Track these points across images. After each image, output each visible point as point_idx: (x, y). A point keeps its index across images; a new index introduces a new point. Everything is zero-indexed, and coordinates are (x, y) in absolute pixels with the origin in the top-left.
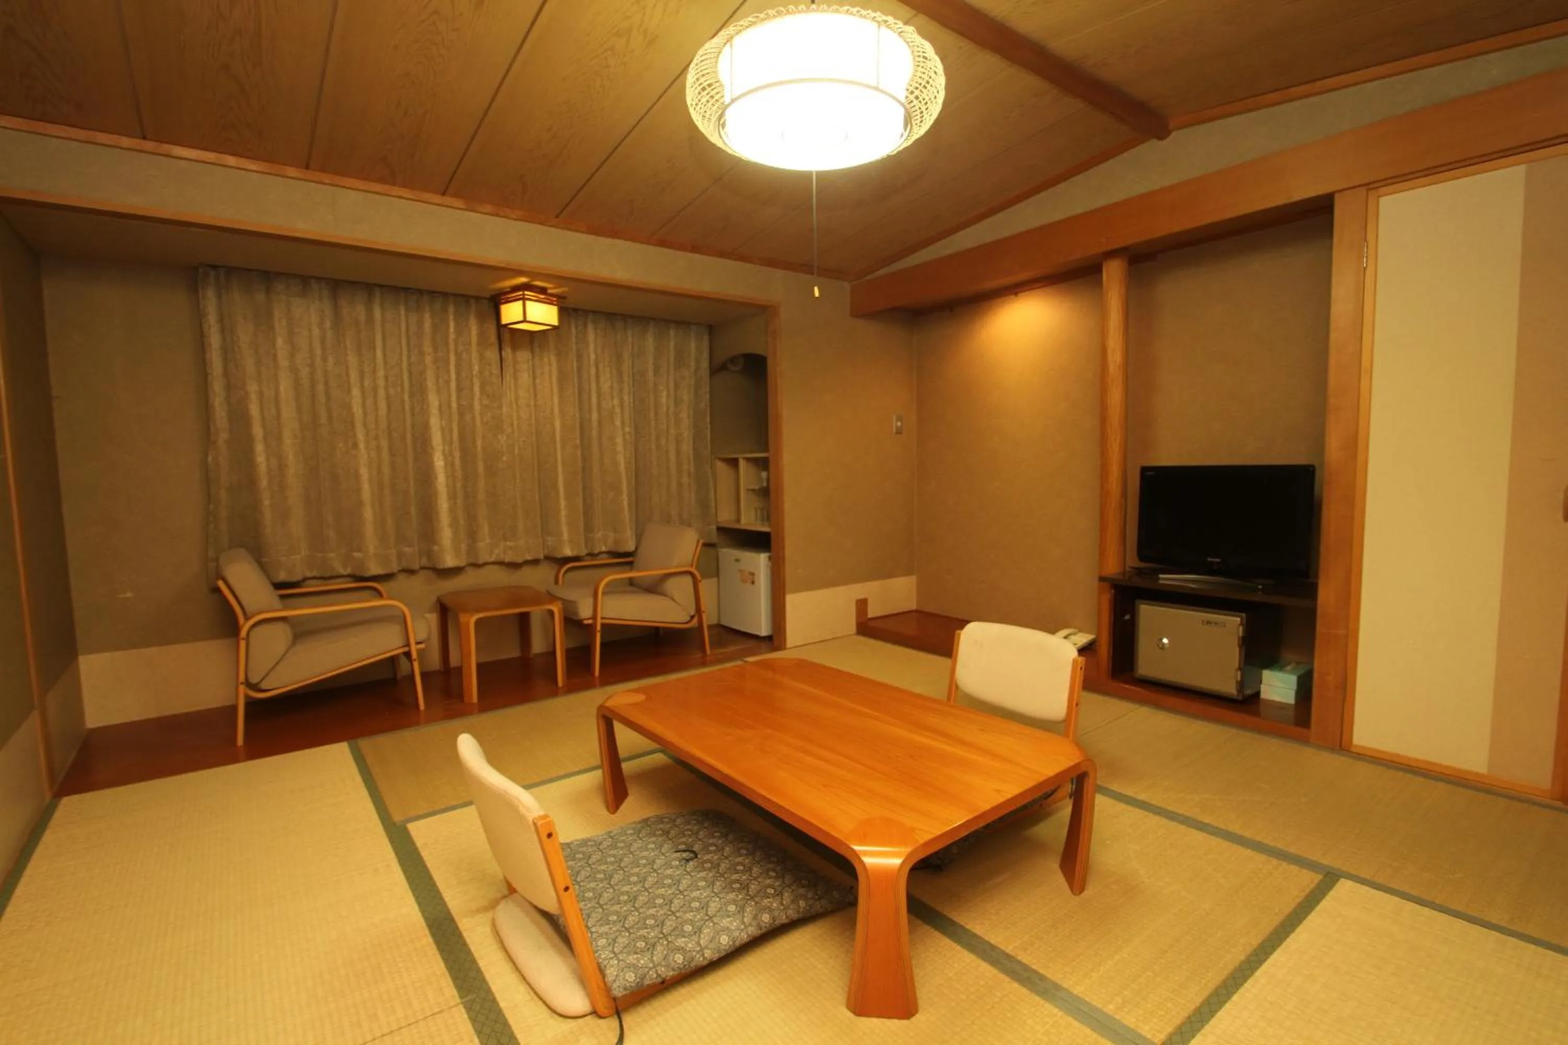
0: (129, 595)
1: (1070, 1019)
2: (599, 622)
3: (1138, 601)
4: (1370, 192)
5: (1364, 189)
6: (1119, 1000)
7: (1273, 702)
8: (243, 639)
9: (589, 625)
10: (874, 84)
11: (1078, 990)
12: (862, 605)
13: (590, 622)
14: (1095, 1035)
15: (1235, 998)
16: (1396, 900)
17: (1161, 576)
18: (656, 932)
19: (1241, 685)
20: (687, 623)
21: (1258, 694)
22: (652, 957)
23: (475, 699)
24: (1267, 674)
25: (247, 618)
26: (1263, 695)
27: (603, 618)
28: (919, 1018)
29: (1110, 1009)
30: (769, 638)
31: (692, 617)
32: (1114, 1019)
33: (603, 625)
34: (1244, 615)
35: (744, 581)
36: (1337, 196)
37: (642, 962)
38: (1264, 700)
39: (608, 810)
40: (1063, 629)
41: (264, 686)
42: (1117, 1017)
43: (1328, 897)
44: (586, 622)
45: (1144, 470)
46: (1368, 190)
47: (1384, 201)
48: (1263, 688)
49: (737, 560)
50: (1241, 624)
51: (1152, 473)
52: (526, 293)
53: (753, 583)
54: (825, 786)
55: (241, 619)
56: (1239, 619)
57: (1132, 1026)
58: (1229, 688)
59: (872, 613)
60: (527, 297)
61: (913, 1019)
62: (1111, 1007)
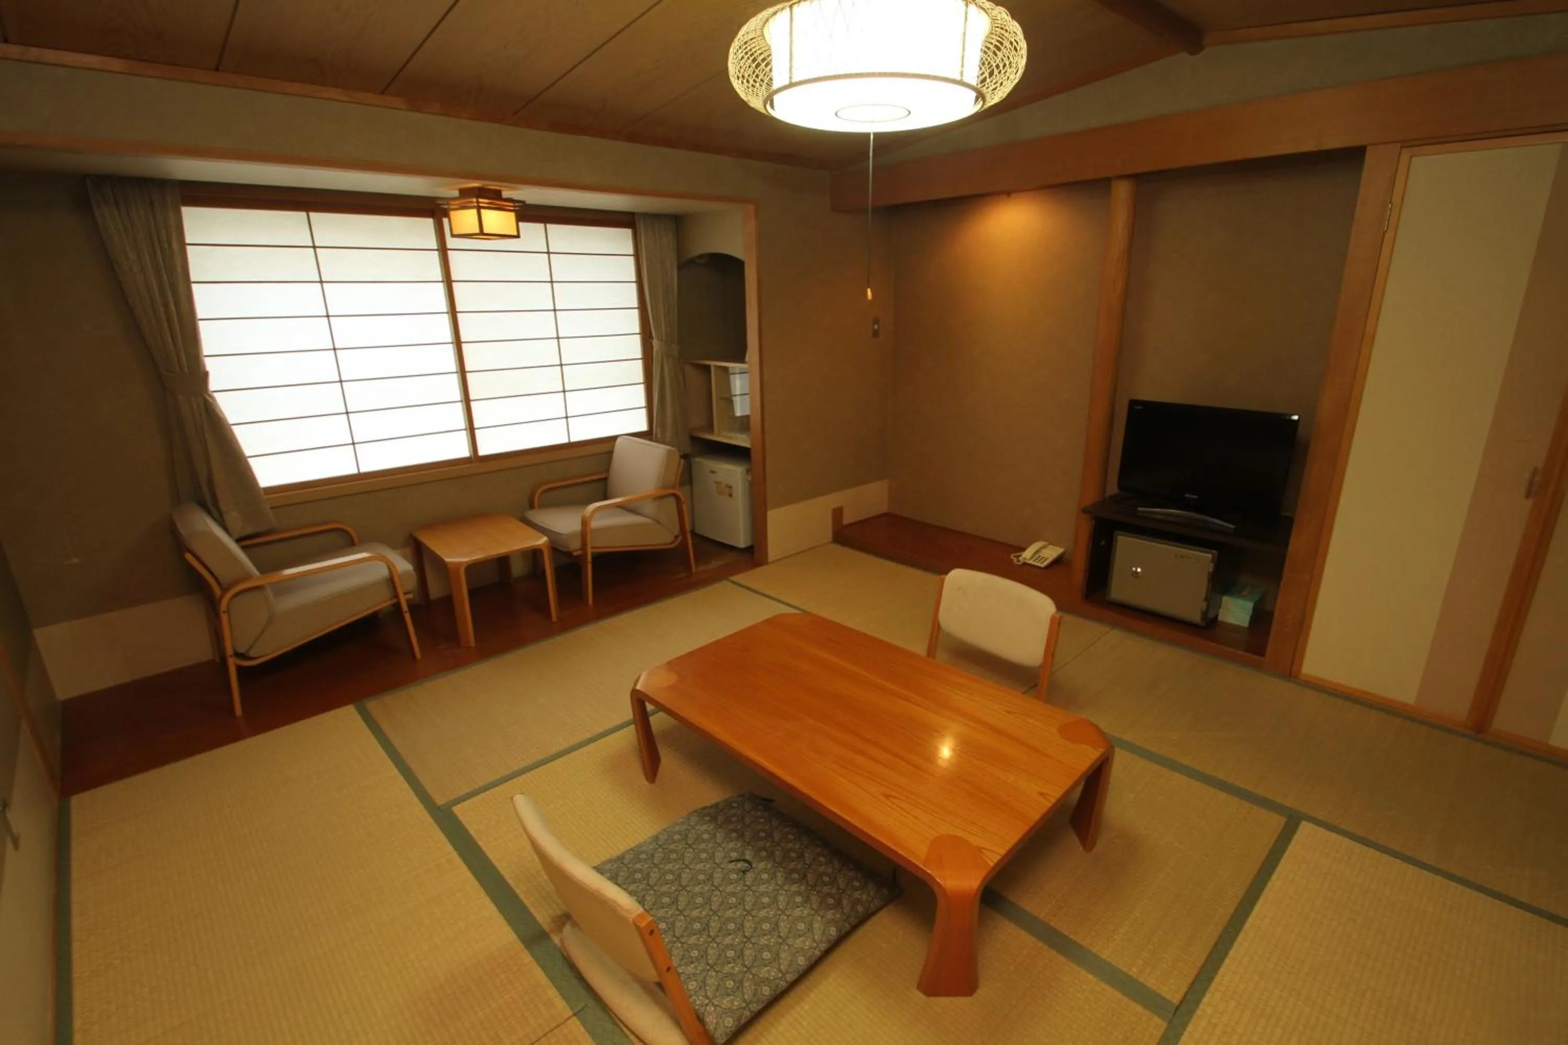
0: (75, 560)
1: (1104, 986)
2: (589, 551)
3: (1117, 532)
4: (1404, 150)
5: (1399, 145)
6: (1140, 962)
7: (1231, 624)
8: (224, 612)
9: (578, 556)
10: (958, 78)
11: (1105, 955)
12: (838, 513)
13: (580, 552)
14: (1126, 999)
15: (1232, 953)
16: (1346, 841)
17: (1139, 509)
18: (739, 937)
19: (1205, 614)
20: (672, 543)
21: (1216, 617)
22: (744, 962)
23: (472, 643)
24: (1226, 599)
25: (225, 590)
26: (1220, 618)
27: (593, 548)
28: (981, 992)
29: (1133, 972)
30: (750, 550)
31: (676, 537)
32: (1138, 982)
33: (592, 554)
34: (1215, 552)
35: (721, 493)
36: (1369, 149)
37: (736, 969)
38: (1223, 622)
39: (647, 779)
40: (1034, 542)
41: (252, 653)
42: (1141, 980)
43: (1293, 842)
44: (575, 554)
45: (1133, 403)
46: (1402, 147)
47: (1418, 162)
48: (1221, 612)
49: (713, 472)
50: (1213, 561)
51: (1140, 407)
52: (481, 200)
53: (730, 495)
54: (887, 796)
55: (217, 591)
56: (1210, 556)
57: (1154, 988)
58: (1195, 616)
59: (847, 519)
60: (481, 205)
61: (975, 995)
62: (1135, 970)
